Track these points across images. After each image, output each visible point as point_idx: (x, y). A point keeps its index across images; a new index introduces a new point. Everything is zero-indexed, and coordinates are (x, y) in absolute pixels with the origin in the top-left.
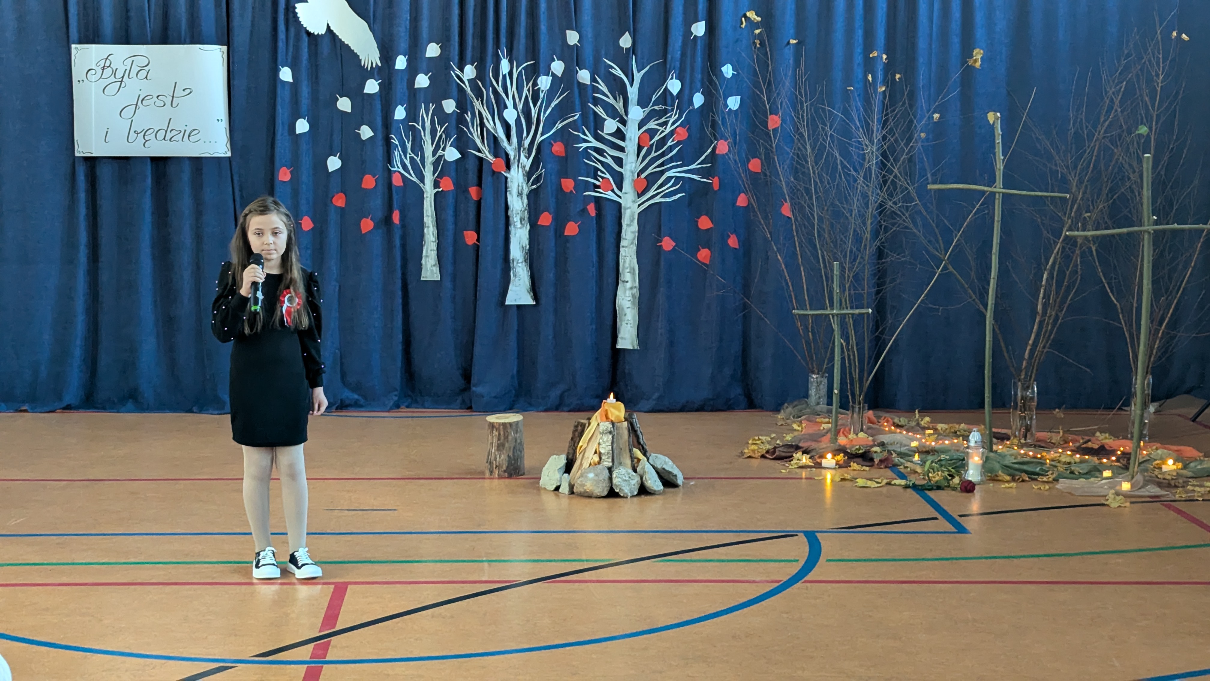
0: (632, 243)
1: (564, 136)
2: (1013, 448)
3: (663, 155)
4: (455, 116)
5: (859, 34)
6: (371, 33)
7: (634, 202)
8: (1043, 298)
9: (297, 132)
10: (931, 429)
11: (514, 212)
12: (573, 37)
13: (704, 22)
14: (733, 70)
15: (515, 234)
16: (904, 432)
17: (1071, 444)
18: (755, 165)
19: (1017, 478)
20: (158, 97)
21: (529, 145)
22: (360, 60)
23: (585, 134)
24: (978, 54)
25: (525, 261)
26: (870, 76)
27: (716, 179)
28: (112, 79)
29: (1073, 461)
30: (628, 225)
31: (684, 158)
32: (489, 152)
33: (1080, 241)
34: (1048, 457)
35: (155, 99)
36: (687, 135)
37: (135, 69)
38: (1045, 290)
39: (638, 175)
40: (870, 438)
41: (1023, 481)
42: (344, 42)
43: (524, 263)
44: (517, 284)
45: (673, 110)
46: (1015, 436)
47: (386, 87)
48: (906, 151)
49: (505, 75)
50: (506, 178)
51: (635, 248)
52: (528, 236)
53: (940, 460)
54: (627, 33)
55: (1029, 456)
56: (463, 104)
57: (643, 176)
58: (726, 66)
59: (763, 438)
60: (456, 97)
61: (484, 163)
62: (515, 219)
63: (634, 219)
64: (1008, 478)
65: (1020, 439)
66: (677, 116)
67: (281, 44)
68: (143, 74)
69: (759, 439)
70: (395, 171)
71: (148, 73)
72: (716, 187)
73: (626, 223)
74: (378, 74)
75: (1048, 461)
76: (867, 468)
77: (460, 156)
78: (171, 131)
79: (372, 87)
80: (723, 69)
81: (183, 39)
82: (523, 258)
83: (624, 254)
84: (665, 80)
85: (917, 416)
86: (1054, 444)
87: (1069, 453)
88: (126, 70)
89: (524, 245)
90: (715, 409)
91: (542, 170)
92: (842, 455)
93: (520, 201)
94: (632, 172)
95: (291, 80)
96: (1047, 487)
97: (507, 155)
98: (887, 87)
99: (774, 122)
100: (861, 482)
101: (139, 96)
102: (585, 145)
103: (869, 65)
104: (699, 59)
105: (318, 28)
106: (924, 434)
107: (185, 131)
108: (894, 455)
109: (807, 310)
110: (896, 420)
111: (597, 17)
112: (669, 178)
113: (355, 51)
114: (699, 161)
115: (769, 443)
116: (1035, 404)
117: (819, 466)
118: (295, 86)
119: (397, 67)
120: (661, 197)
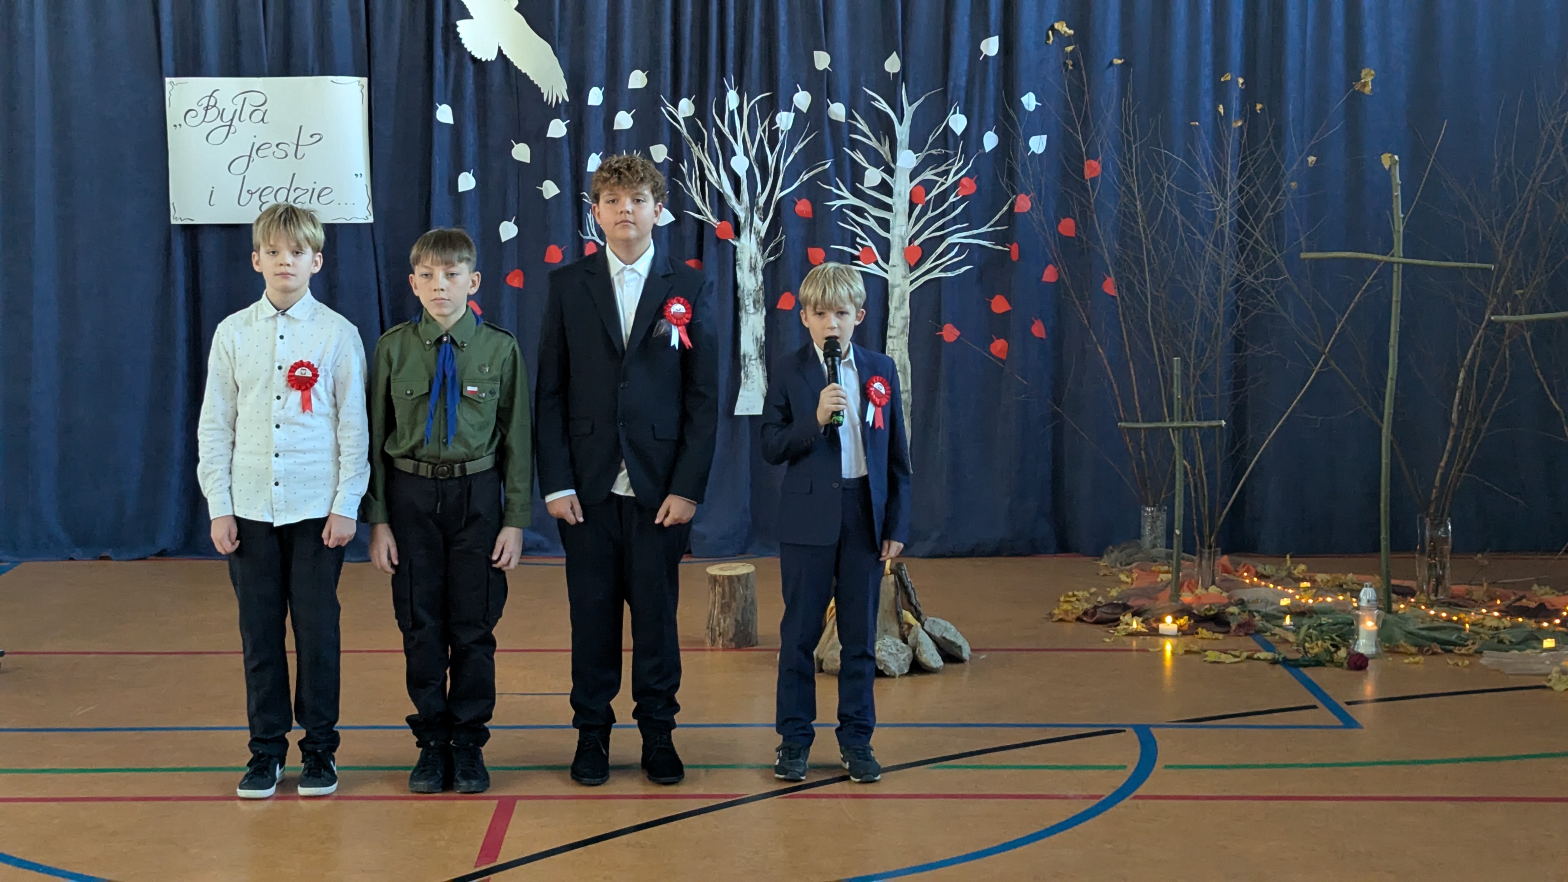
0: (903, 332)
1: (812, 191)
2: (1420, 608)
3: (943, 214)
4: (667, 166)
5: (1207, 50)
6: (556, 58)
7: (904, 277)
8: (1460, 404)
9: (460, 190)
10: (1307, 581)
11: (745, 292)
12: (822, 60)
13: (997, 38)
14: (1037, 101)
15: (747, 322)
16: (1271, 586)
17: (1499, 602)
18: (1067, 227)
19: (1425, 649)
20: (277, 145)
21: (765, 203)
22: (543, 94)
23: (840, 189)
24: (1368, 76)
25: (760, 357)
26: (1221, 106)
27: (1015, 247)
28: (218, 122)
29: (1501, 626)
30: (896, 308)
31: (970, 219)
32: (712, 214)
33: (1508, 327)
34: (1467, 619)
35: (274, 147)
36: (975, 187)
37: (248, 109)
38: (1462, 393)
39: (910, 242)
40: (1225, 594)
41: (1434, 653)
42: (520, 71)
43: (758, 360)
44: (750, 388)
45: (956, 155)
46: (1422, 591)
47: (576, 130)
48: (1271, 206)
49: (733, 110)
50: (735, 248)
51: (906, 338)
52: (764, 325)
53: (1321, 625)
54: (895, 53)
55: (1442, 618)
56: (677, 150)
57: (917, 243)
58: (1027, 96)
59: (1080, 594)
60: (668, 140)
61: (705, 226)
62: (748, 302)
63: (904, 300)
64: (1414, 650)
65: (1429, 595)
66: (962, 162)
67: (439, 75)
68: (258, 115)
69: (1074, 595)
70: (589, 240)
71: (264, 114)
72: (1015, 257)
73: (894, 305)
74: (566, 111)
75: (1467, 626)
76: (1221, 636)
77: (673, 219)
78: (295, 190)
79: (557, 129)
80: (1022, 99)
81: (310, 70)
82: (757, 353)
83: (891, 347)
84: (946, 115)
85: (1289, 562)
86: (1476, 601)
87: (1496, 614)
88: (236, 111)
89: (759, 336)
90: (1014, 553)
91: (781, 236)
92: (1186, 618)
93: (753, 278)
94: (903, 239)
95: (451, 122)
96: (1467, 662)
97: (736, 217)
98: (1245, 122)
99: (1092, 168)
100: (1212, 656)
101: (254, 144)
102: (838, 203)
103: (1220, 92)
104: (991, 88)
105: (485, 53)
106: (1299, 588)
107: (314, 189)
108: (1258, 618)
109: (1138, 421)
110: (1260, 569)
111: (854, 32)
112: (952, 246)
113: (536, 83)
114: (992, 222)
115: (1087, 600)
116: (1447, 548)
117: (1154, 632)
118: (457, 128)
119: (589, 103)
120: (941, 271)
